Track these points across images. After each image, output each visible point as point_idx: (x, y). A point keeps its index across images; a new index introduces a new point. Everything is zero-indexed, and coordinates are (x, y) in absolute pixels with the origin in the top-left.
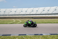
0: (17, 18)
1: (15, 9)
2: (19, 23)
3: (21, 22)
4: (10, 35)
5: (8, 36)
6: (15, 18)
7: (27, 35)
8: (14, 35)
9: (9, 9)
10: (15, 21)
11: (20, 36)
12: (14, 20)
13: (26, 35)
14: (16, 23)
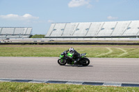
0: (116, 44)
1: (112, 24)
2: (121, 55)
3: (126, 53)
4: (102, 84)
5: (96, 86)
6: (113, 44)
8: (111, 84)
9: (98, 23)
10: (111, 51)
11: (125, 87)
12: (110, 49)
14: (114, 55)
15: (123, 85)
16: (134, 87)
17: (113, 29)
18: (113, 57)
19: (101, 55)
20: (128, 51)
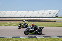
0: (11, 20)
2: (13, 25)
3: (15, 24)
6: (10, 20)
9: (4, 12)
10: (9, 23)
11: (14, 38)
13: (20, 37)
14: (10, 25)
15: (13, 37)
16: (17, 38)
17: (10, 14)
18: (10, 26)
19: (5, 25)
20: (16, 23)
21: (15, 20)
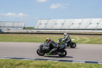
0: (82, 34)
3: (88, 41)
6: (79, 34)
7: (99, 63)
9: (70, 20)
10: (78, 39)
11: (87, 64)
13: (97, 63)
15: (86, 62)
16: (93, 64)
17: (80, 24)
18: (80, 43)
20: (90, 39)
21: (88, 34)
